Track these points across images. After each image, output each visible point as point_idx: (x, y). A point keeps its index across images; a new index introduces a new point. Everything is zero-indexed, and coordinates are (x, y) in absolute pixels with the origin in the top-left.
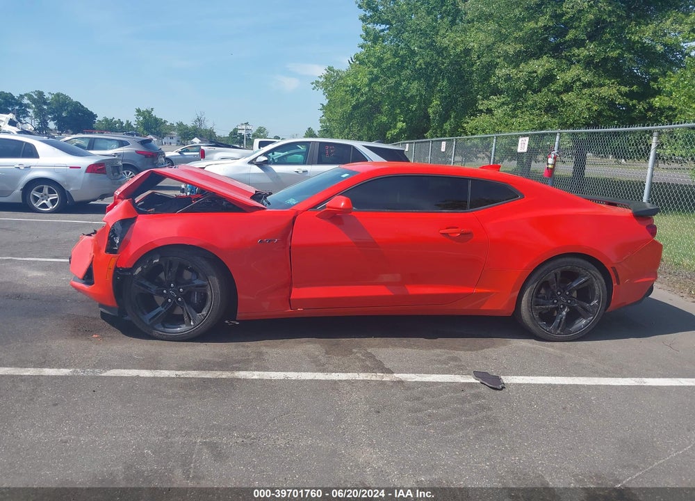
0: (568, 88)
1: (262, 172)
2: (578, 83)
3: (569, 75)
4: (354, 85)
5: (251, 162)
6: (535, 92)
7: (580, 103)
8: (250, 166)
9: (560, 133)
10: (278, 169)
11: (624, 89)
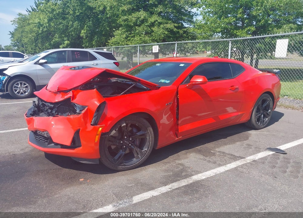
0: (153, 25)
1: (44, 68)
2: (157, 22)
3: (152, 20)
4: (39, 23)
5: (35, 63)
6: (139, 26)
7: (158, 31)
8: (35, 65)
9: (177, 43)
10: (52, 66)
11: (176, 25)
